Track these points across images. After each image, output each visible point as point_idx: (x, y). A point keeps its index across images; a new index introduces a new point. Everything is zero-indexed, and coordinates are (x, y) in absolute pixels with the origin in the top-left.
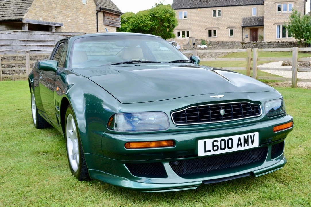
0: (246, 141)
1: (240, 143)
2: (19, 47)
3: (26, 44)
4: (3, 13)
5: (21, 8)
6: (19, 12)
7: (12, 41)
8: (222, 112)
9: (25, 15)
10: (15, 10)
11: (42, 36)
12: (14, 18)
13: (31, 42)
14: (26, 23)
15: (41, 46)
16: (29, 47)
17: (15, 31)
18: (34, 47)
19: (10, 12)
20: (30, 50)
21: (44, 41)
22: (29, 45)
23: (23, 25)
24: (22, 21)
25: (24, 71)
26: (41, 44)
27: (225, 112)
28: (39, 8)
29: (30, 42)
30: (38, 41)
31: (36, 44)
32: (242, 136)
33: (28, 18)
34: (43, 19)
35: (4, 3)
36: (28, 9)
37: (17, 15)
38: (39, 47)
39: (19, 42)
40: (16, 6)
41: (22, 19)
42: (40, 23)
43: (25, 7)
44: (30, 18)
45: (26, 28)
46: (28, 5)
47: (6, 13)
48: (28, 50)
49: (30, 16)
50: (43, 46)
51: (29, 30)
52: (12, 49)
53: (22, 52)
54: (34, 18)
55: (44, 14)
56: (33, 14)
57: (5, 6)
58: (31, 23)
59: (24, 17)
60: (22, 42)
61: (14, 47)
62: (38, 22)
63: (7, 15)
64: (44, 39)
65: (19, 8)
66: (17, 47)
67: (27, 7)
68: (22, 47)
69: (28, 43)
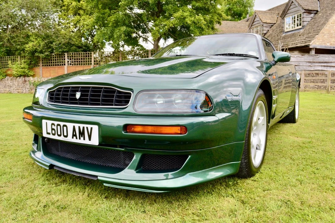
0: (82, 134)
1: (74, 134)
2: (305, 67)
3: (311, 64)
4: (298, 42)
5: (311, 36)
6: (308, 40)
7: (299, 62)
8: (78, 95)
9: (313, 41)
10: (307, 38)
11: (327, 58)
12: (303, 45)
13: (317, 63)
14: (314, 48)
15: (325, 66)
16: (313, 67)
17: (302, 55)
18: (319, 67)
19: (303, 40)
20: (314, 69)
21: (328, 62)
22: (314, 65)
23: (311, 49)
24: (309, 47)
25: (305, 86)
26: (325, 65)
27: (81, 95)
28: (327, 35)
29: (315, 63)
30: (322, 62)
31: (320, 65)
32: (77, 126)
33: (316, 44)
34: (330, 44)
35: (301, 34)
36: (316, 37)
37: (306, 42)
38: (323, 67)
39: (305, 63)
40: (308, 35)
41: (309, 45)
42: (327, 47)
43: (314, 35)
44: (317, 44)
45: (313, 52)
46: (317, 33)
47: (300, 41)
48: (312, 70)
49: (317, 42)
50: (327, 66)
51: (315, 53)
52: (299, 69)
53: (307, 71)
54: (321, 43)
55: (333, 40)
56: (321, 40)
57: (300, 37)
58: (318, 48)
59: (311, 44)
60: (308, 63)
61: (300, 67)
62: (325, 47)
63: (300, 43)
64: (328, 61)
65: (310, 36)
66: (303, 67)
67: (316, 35)
68: (307, 67)
69: (313, 63)
